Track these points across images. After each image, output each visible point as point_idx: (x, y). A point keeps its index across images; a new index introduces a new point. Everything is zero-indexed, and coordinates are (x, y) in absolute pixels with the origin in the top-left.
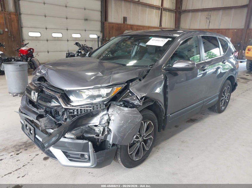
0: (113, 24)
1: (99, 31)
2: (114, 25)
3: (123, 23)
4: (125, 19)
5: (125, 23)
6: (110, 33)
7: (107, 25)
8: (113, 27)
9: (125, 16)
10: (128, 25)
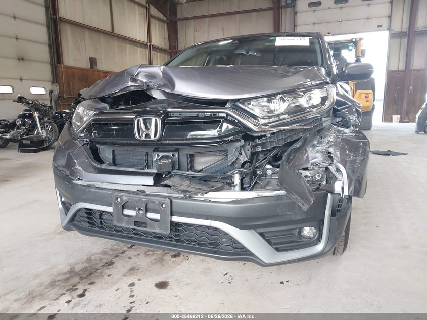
0: (73, 70)
1: (48, 81)
2: (75, 70)
3: (89, 67)
4: (93, 61)
5: (94, 67)
6: (69, 85)
7: (61, 69)
8: (73, 75)
9: (93, 56)
10: (99, 71)
